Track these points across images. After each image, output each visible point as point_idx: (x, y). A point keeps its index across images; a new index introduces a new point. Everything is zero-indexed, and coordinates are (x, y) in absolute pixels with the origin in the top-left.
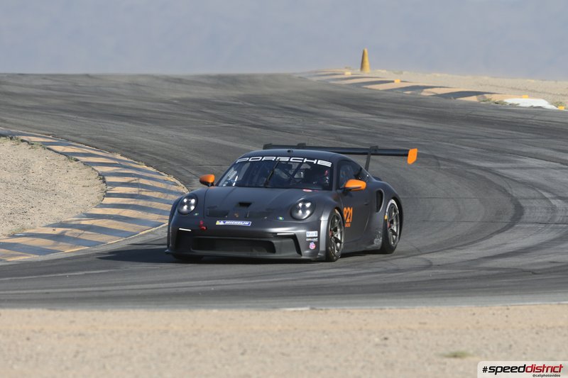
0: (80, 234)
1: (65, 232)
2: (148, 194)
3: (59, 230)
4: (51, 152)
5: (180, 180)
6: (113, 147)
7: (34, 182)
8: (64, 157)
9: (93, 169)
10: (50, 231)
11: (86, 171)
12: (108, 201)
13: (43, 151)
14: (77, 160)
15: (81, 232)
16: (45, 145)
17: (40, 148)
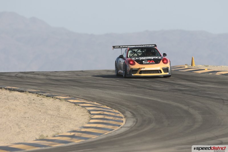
0: (81, 135)
1: (75, 134)
2: (108, 118)
3: (72, 134)
4: (68, 102)
5: (120, 112)
6: (93, 99)
7: (62, 115)
8: (73, 104)
9: (85, 108)
10: (69, 134)
11: (83, 109)
12: (92, 121)
13: (65, 102)
14: (79, 105)
15: (81, 134)
16: (66, 100)
17: (64, 101)
